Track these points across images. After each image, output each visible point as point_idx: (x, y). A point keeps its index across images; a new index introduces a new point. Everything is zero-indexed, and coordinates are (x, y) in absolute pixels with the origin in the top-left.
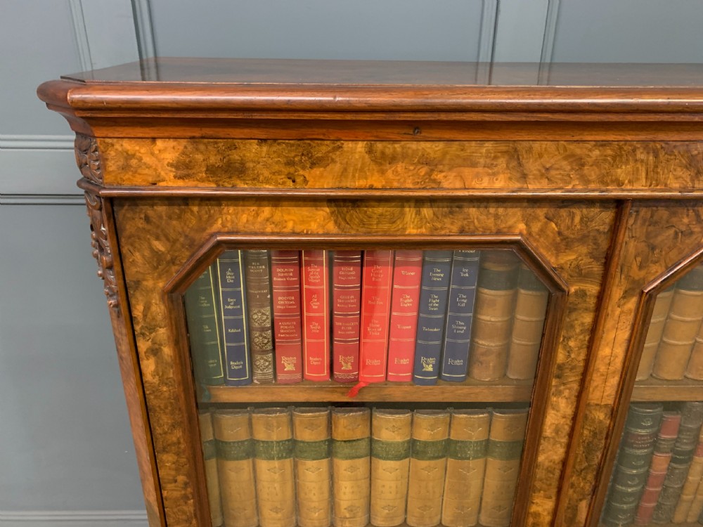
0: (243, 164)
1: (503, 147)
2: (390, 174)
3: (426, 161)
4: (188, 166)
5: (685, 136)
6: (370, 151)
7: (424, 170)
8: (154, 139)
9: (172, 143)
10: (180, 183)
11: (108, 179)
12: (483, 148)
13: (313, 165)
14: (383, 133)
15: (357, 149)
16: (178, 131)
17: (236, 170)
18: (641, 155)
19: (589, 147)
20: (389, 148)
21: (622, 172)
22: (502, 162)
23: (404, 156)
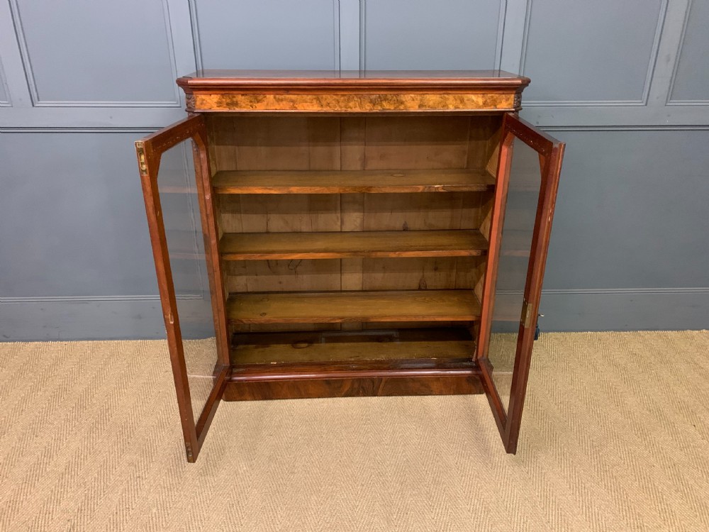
0: (237, 102)
1: (314, 97)
2: (281, 105)
3: (293, 101)
4: (220, 103)
5: (367, 93)
6: (275, 98)
7: (291, 104)
8: (210, 95)
9: (216, 96)
10: (218, 108)
11: (196, 107)
12: (308, 97)
13: (258, 102)
14: (278, 92)
15: (270, 97)
16: (218, 92)
17: (236, 104)
18: (356, 99)
19: (340, 97)
20: (281, 97)
21: (351, 104)
22: (315, 101)
23: (285, 99)
